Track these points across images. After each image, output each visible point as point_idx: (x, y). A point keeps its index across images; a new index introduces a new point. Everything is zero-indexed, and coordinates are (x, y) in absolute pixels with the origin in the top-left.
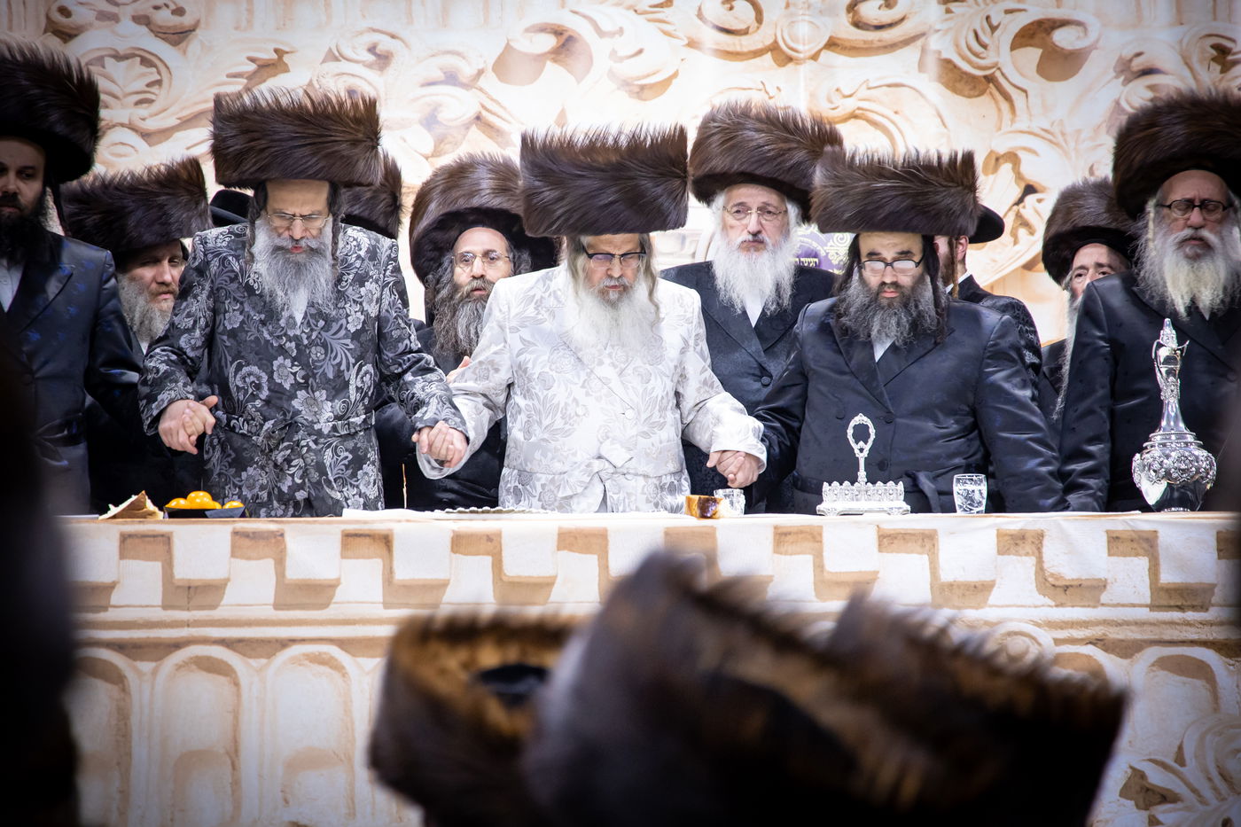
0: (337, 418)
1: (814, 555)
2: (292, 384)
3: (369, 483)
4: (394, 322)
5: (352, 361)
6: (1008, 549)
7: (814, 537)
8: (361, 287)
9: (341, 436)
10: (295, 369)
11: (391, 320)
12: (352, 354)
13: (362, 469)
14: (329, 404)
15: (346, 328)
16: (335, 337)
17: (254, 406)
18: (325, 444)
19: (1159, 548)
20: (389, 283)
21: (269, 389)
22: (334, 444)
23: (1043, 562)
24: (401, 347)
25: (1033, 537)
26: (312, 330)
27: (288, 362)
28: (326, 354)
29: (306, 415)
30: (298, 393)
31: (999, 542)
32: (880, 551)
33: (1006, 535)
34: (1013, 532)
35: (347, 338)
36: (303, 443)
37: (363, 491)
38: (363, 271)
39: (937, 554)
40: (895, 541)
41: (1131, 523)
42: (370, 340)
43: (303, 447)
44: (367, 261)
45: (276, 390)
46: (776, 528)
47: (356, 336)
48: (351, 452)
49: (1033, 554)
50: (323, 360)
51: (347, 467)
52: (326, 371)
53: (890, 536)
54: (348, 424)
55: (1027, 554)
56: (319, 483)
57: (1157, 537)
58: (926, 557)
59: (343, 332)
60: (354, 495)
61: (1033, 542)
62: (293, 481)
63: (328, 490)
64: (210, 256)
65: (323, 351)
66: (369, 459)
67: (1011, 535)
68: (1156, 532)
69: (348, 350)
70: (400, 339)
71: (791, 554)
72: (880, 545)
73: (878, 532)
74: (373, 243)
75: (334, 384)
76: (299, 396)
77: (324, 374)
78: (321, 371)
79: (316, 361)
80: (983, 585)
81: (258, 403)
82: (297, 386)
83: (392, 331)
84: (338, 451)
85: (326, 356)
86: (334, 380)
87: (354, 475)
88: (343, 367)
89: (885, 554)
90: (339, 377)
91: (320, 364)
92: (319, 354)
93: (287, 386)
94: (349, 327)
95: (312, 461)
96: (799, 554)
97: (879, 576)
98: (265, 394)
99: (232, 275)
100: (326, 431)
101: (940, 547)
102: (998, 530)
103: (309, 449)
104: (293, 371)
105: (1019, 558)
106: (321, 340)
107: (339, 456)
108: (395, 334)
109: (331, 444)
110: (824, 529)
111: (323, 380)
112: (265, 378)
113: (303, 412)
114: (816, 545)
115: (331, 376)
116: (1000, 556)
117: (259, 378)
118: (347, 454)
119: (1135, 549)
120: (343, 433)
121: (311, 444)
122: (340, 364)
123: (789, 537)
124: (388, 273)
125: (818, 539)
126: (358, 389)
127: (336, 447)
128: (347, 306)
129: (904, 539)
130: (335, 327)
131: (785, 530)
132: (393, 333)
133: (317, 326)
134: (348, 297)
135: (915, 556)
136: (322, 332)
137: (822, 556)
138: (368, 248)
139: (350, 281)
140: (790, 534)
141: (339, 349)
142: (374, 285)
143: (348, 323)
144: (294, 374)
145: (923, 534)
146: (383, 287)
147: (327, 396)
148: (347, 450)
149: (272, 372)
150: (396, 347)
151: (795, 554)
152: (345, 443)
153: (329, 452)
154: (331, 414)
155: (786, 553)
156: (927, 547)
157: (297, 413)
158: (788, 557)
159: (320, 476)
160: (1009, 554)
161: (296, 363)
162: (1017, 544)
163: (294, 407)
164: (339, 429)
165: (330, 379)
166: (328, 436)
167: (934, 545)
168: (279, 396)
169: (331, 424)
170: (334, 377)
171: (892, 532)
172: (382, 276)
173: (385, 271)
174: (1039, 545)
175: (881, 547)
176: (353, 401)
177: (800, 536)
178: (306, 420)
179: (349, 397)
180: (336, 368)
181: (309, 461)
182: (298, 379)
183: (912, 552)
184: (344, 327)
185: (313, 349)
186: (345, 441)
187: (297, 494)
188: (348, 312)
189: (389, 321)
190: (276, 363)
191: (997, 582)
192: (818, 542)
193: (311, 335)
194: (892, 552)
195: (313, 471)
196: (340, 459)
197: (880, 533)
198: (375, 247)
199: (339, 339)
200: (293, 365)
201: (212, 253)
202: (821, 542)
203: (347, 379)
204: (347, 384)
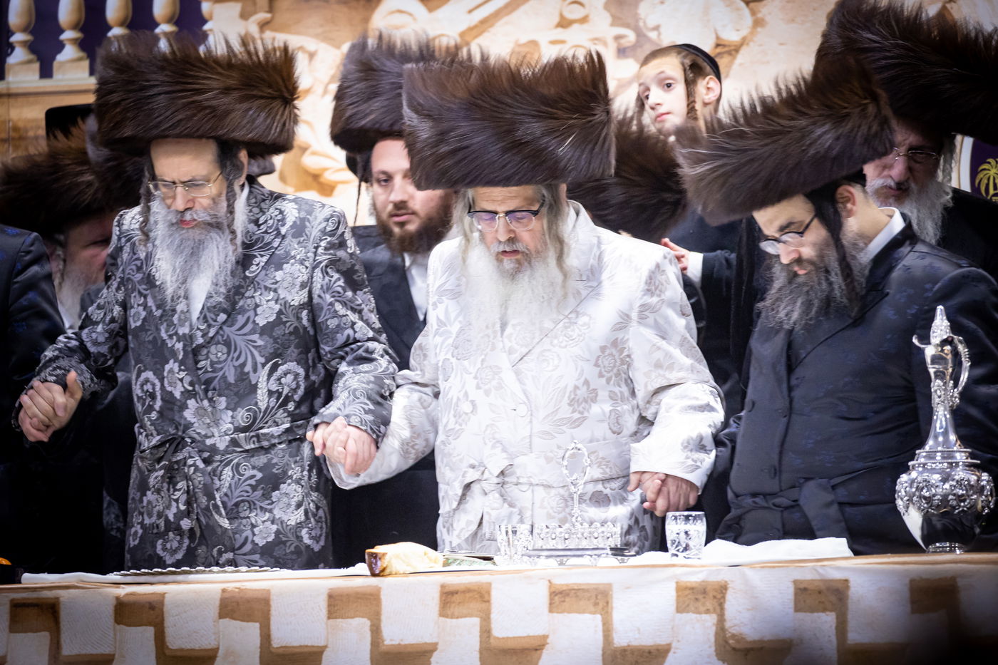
0: (239, 429)
1: (481, 618)
2: (182, 392)
3: (289, 505)
4: (329, 309)
5: (260, 360)
6: (688, 605)
7: (482, 596)
8: (276, 270)
9: (247, 451)
10: (182, 374)
11: (326, 308)
12: (260, 352)
13: (278, 489)
14: (230, 413)
15: (254, 321)
16: (241, 332)
17: (149, 419)
18: (221, 462)
19: (850, 601)
20: (321, 262)
21: (162, 399)
22: (236, 461)
23: (724, 620)
24: (341, 339)
25: (715, 590)
26: (209, 326)
27: (176, 367)
28: (229, 353)
29: (199, 428)
30: (189, 402)
31: (678, 597)
32: (551, 611)
33: (686, 588)
34: (694, 585)
35: (255, 333)
36: (190, 462)
37: (277, 517)
38: (282, 252)
39: (611, 613)
40: (567, 599)
41: (821, 571)
42: (290, 333)
43: (190, 466)
44: (289, 238)
45: (168, 399)
46: (443, 586)
47: (267, 330)
48: (260, 470)
49: (715, 611)
50: (225, 360)
51: (254, 488)
52: (226, 374)
53: (561, 593)
54: (258, 436)
55: (707, 612)
56: (207, 508)
57: (848, 587)
58: (599, 617)
59: (250, 326)
60: (264, 522)
61: (715, 597)
62: (178, 507)
63: (217, 517)
64: (123, 240)
65: (225, 350)
66: (291, 477)
67: (692, 589)
68: (846, 581)
69: (255, 347)
70: (339, 328)
71: (457, 618)
72: (551, 604)
73: (550, 587)
74: (303, 215)
75: (236, 390)
76: (190, 406)
77: (224, 377)
78: (221, 374)
79: (216, 363)
80: (658, 650)
81: (154, 415)
82: (188, 394)
83: (327, 320)
84: (241, 470)
85: (228, 356)
86: (236, 384)
87: (266, 496)
88: (248, 368)
89: (555, 614)
90: (243, 380)
91: (220, 366)
92: (220, 354)
93: (177, 395)
94: (258, 320)
95: (200, 483)
96: (466, 616)
97: (549, 641)
98: (158, 404)
99: (138, 263)
100: (222, 445)
101: (614, 605)
102: (677, 583)
103: (197, 469)
104: (180, 377)
105: (698, 616)
106: (223, 336)
107: (243, 475)
108: (332, 323)
109: (232, 460)
110: (493, 586)
111: (223, 384)
112: (158, 385)
113: (196, 425)
114: (484, 606)
115: (231, 379)
116: (679, 615)
117: (154, 385)
118: (254, 472)
119: (823, 603)
120: (248, 447)
121: (201, 465)
122: (244, 365)
123: (456, 596)
124: (320, 250)
125: (486, 598)
126: (270, 393)
127: (238, 465)
128: (257, 294)
129: (577, 596)
130: (241, 320)
131: (451, 589)
132: (329, 323)
133: (215, 321)
134: (259, 284)
135: (587, 616)
136: (225, 328)
137: (489, 618)
138: (295, 222)
139: (262, 264)
140: (457, 593)
141: (243, 347)
142: (298, 266)
143: (256, 315)
144: (181, 380)
145: (596, 589)
146: (314, 268)
147: (228, 404)
148: (254, 468)
149: (163, 378)
150: (333, 339)
151: (461, 617)
152: (252, 459)
153: (228, 472)
154: (230, 426)
155: (452, 617)
156: (601, 606)
157: (189, 425)
158: (454, 620)
159: (209, 501)
160: (688, 612)
161: (183, 367)
162: (697, 599)
163: (186, 419)
164: (243, 442)
165: (230, 384)
166: (226, 452)
167: (607, 603)
168: (172, 406)
169: (228, 438)
170: (235, 381)
171: (564, 588)
172: (311, 255)
173: (317, 248)
174: (722, 600)
175: (552, 607)
176: (263, 408)
177: (468, 595)
178: (199, 433)
179: (256, 404)
180: (239, 370)
181: (196, 482)
182: (186, 385)
183: (583, 612)
184: (251, 320)
185: (213, 349)
186: (253, 456)
187: (182, 523)
188: (258, 301)
189: (322, 308)
190: (167, 367)
191: (674, 645)
192: (485, 602)
193: (209, 332)
194: (562, 612)
195: (201, 495)
196: (243, 478)
197: (553, 589)
198: (303, 220)
199: (245, 335)
200: (180, 370)
201: (125, 237)
202: (488, 601)
203: (253, 383)
204: (254, 388)
